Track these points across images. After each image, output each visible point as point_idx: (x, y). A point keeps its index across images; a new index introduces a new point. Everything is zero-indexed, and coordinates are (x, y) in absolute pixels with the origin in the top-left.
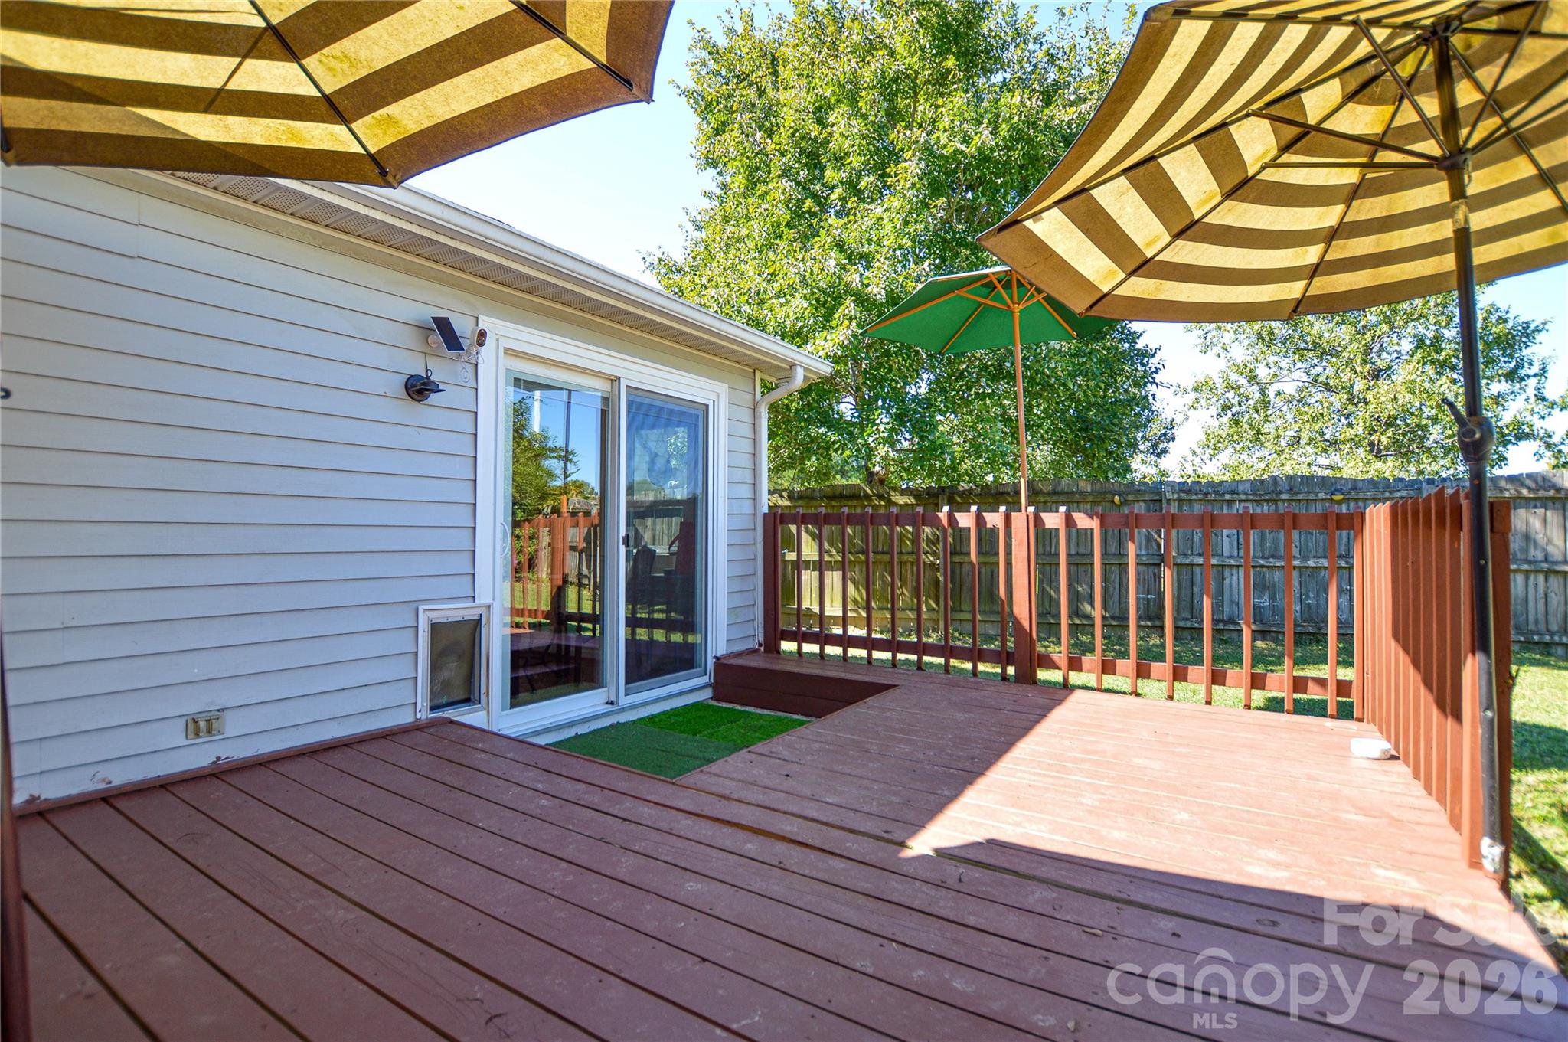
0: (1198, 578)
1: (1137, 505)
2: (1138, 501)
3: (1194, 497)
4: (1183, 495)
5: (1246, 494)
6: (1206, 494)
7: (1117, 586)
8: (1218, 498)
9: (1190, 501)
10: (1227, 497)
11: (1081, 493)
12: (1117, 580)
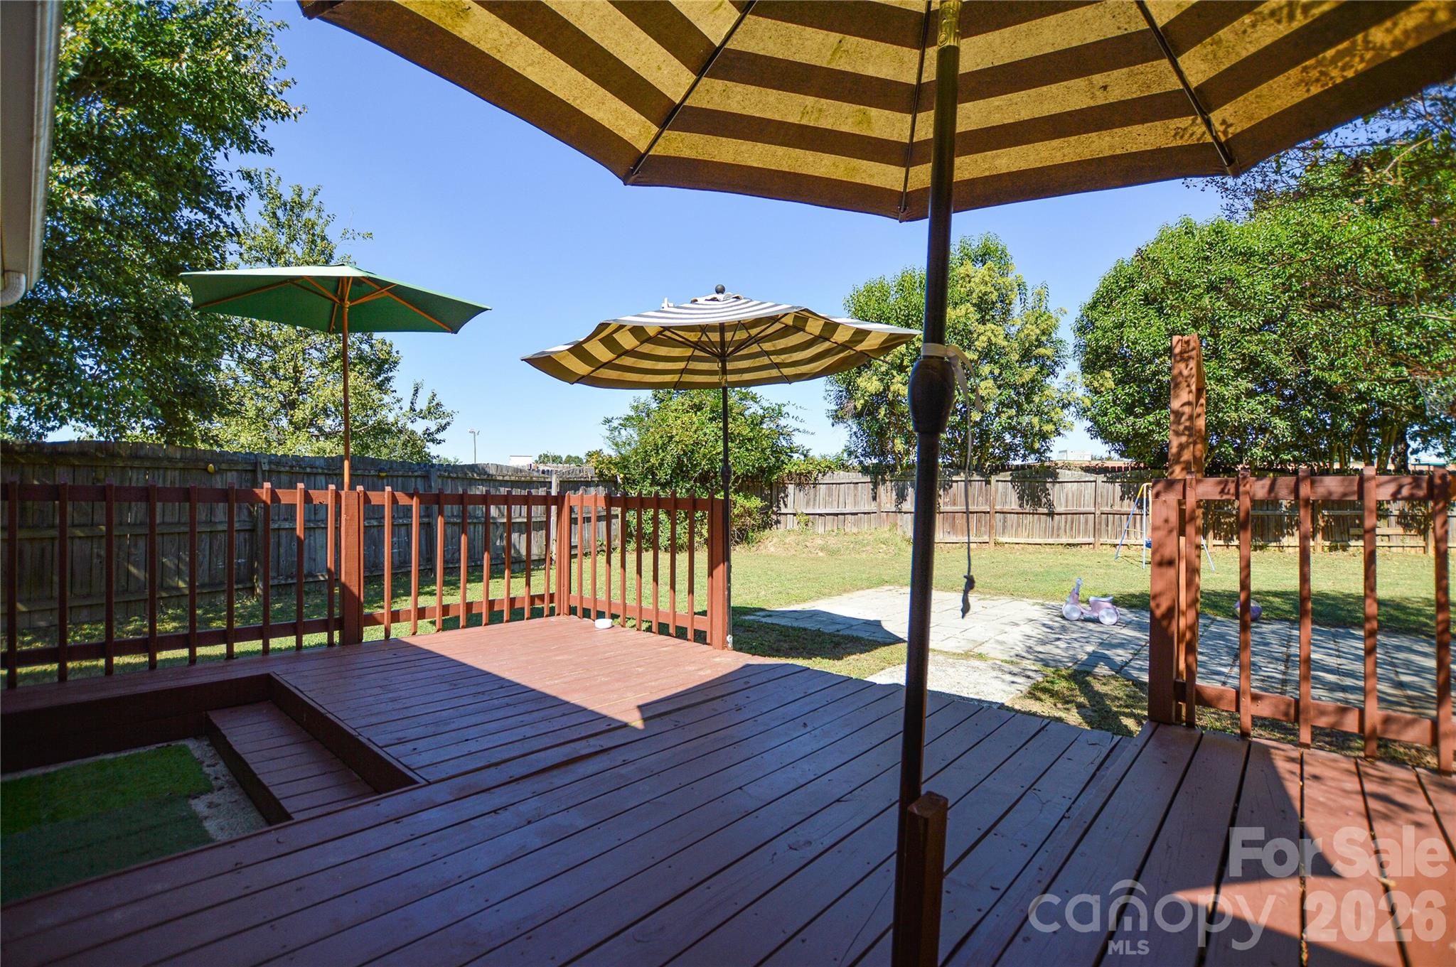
0: (283, 541)
1: (229, 474)
2: (231, 470)
3: (282, 469)
4: (273, 466)
5: (322, 468)
6: (292, 467)
7: (207, 553)
8: (301, 471)
9: (280, 472)
10: (308, 470)
11: (170, 459)
12: (208, 547)
